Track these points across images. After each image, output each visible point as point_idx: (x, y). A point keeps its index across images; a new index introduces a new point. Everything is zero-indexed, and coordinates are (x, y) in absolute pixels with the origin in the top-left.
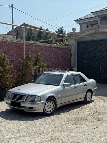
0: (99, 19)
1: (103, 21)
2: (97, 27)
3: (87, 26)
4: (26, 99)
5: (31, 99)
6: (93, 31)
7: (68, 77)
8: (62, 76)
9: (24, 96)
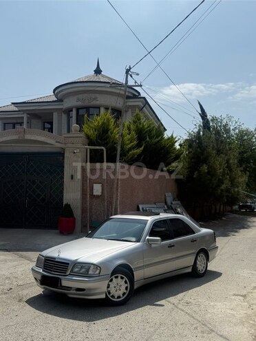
0: (25, 116)
1: (32, 120)
2: (22, 130)
3: (5, 124)
4: (72, 271)
5: (81, 272)
6: (15, 137)
7: (156, 224)
8: (145, 222)
9: (68, 264)
